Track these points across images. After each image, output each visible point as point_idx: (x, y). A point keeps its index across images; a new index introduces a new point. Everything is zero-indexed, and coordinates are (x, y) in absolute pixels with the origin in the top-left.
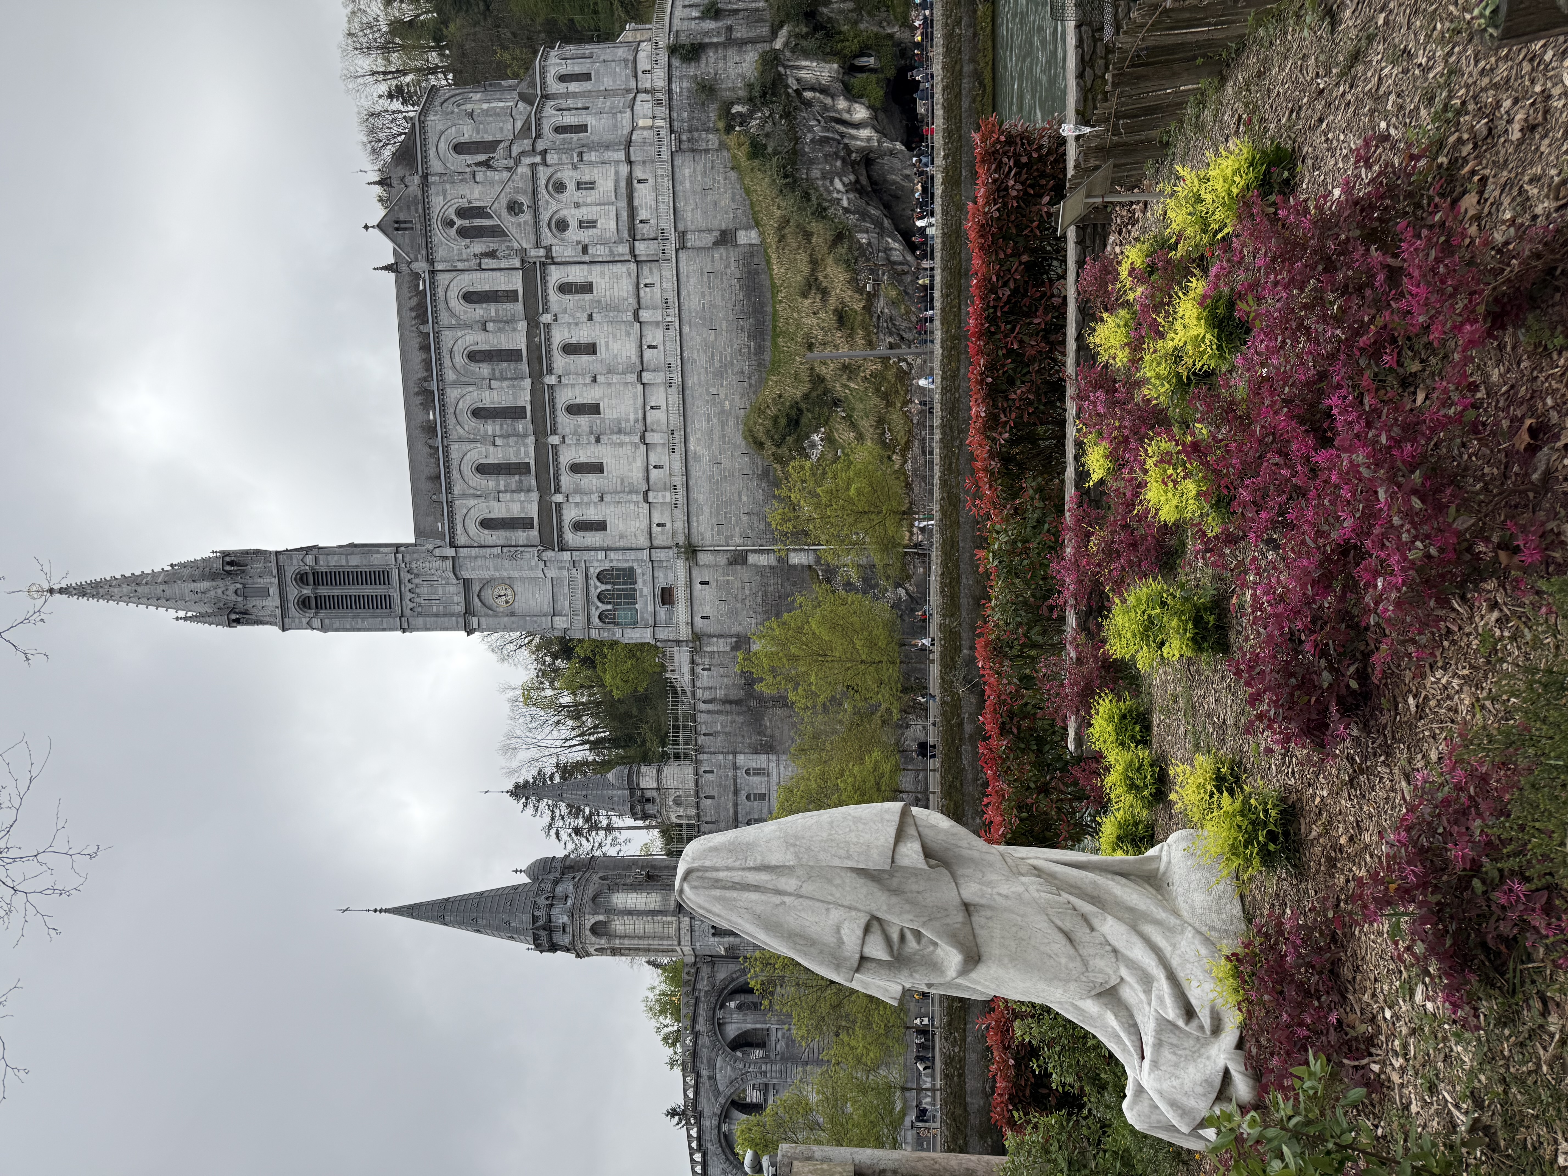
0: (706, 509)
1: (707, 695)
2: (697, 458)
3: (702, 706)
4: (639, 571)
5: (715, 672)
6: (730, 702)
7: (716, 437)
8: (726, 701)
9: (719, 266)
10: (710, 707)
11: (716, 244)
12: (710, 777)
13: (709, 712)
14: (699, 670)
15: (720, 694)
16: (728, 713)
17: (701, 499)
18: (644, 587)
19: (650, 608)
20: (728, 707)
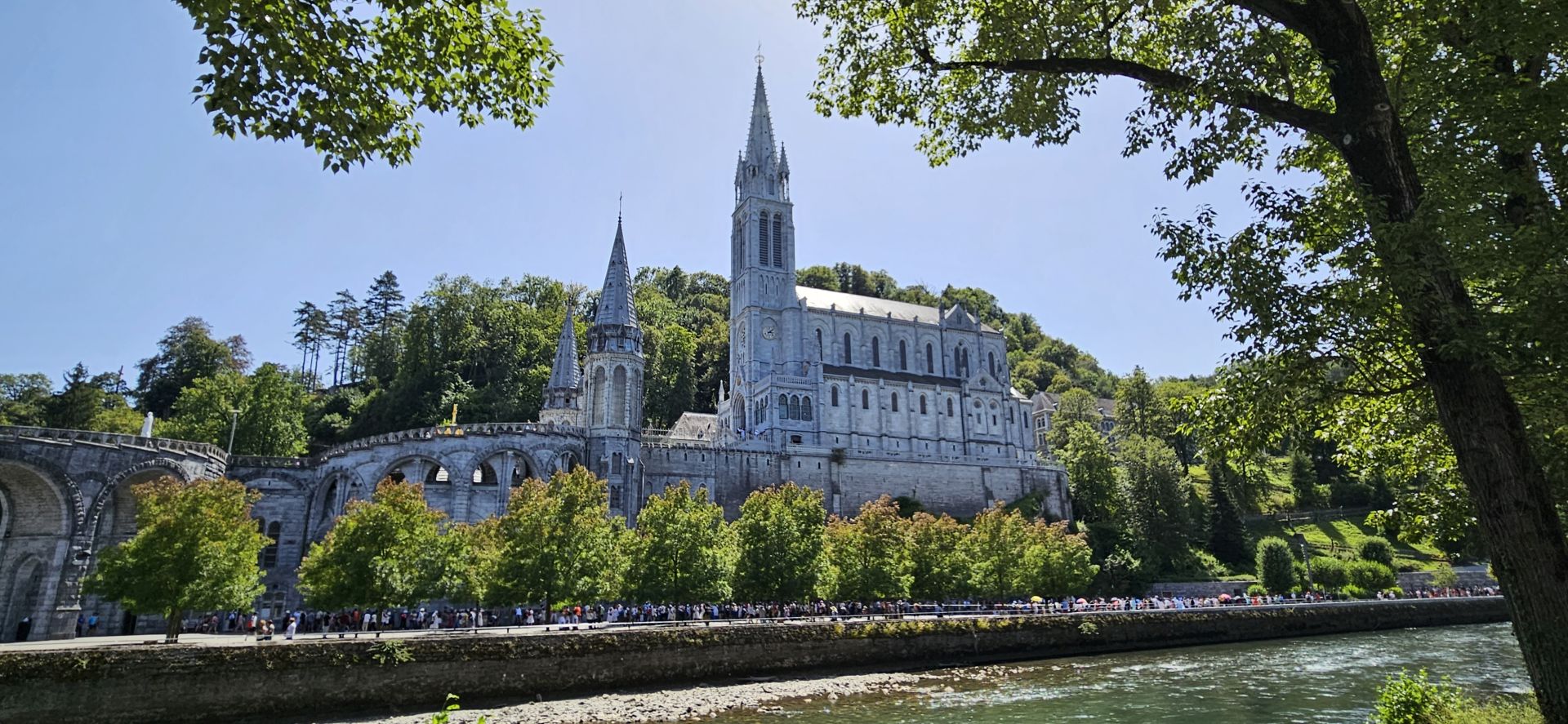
0: (860, 471)
1: (752, 462)
2: (887, 467)
3: (745, 457)
4: (810, 423)
5: (767, 468)
6: (748, 477)
7: (898, 481)
8: (748, 473)
9: (976, 489)
10: (745, 463)
11: (986, 489)
12: (700, 459)
13: (741, 462)
14: (768, 457)
15: (753, 470)
16: (741, 475)
17: (866, 468)
18: (801, 425)
19: (789, 428)
20: (745, 475)
